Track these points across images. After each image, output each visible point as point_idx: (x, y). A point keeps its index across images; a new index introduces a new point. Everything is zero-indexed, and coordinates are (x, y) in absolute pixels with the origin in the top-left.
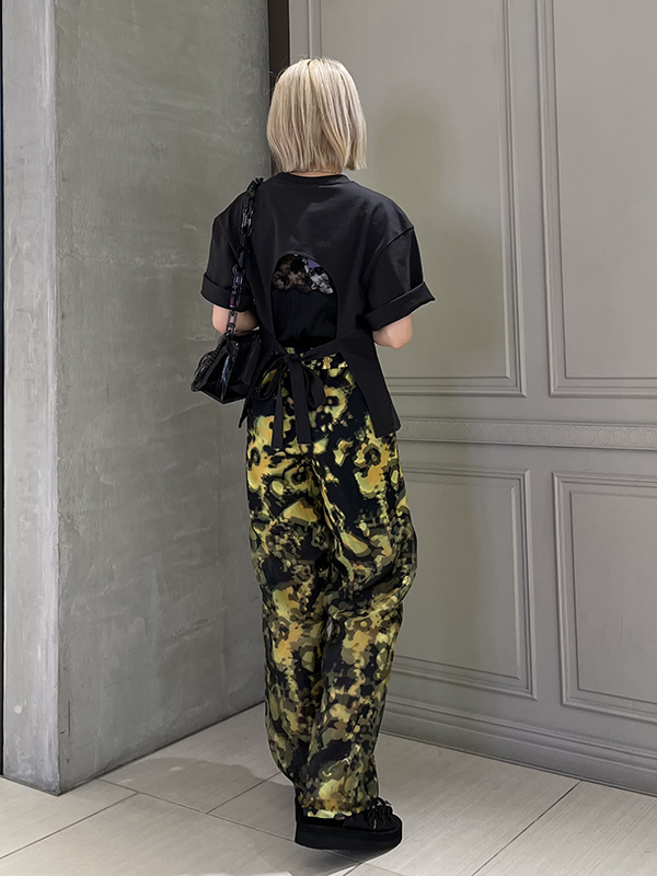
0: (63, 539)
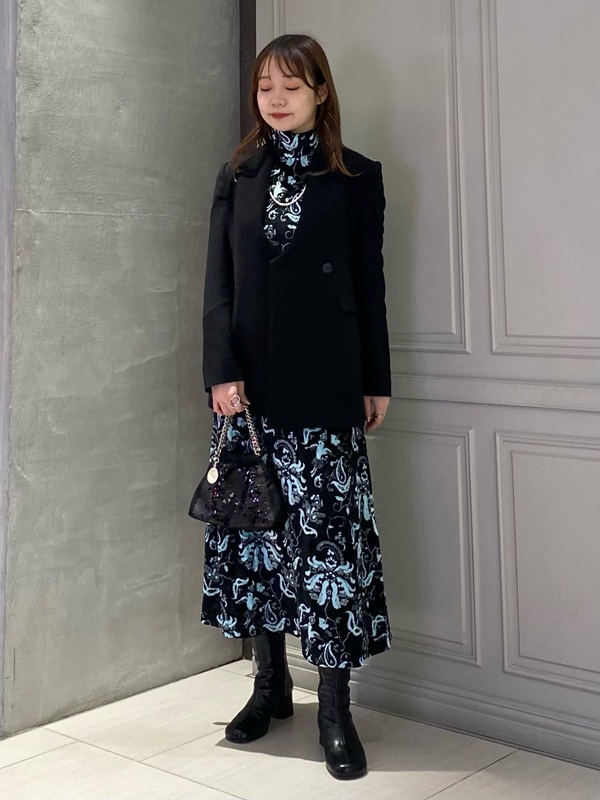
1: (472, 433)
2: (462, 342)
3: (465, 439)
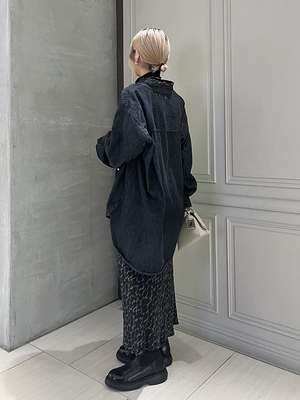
0: (13, 242)
1: (216, 217)
2: (213, 178)
3: (213, 220)
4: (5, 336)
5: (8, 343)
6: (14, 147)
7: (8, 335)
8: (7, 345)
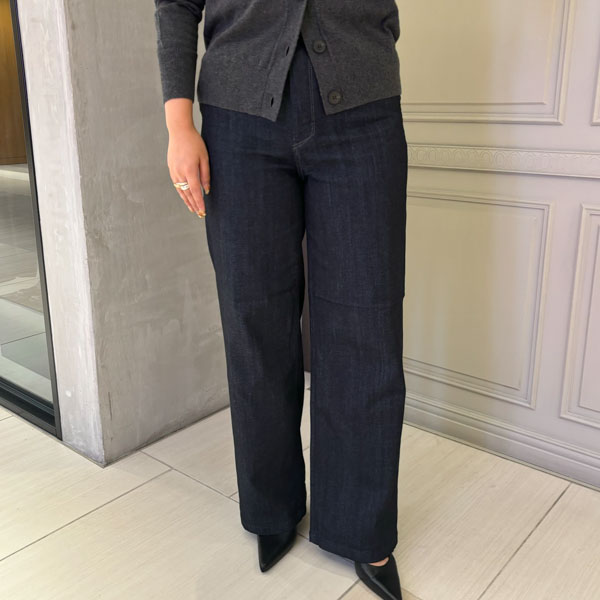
0: (92, 254)
2: (555, 111)
4: (93, 437)
5: (99, 451)
6: (73, 27)
7: (98, 437)
8: (98, 453)
